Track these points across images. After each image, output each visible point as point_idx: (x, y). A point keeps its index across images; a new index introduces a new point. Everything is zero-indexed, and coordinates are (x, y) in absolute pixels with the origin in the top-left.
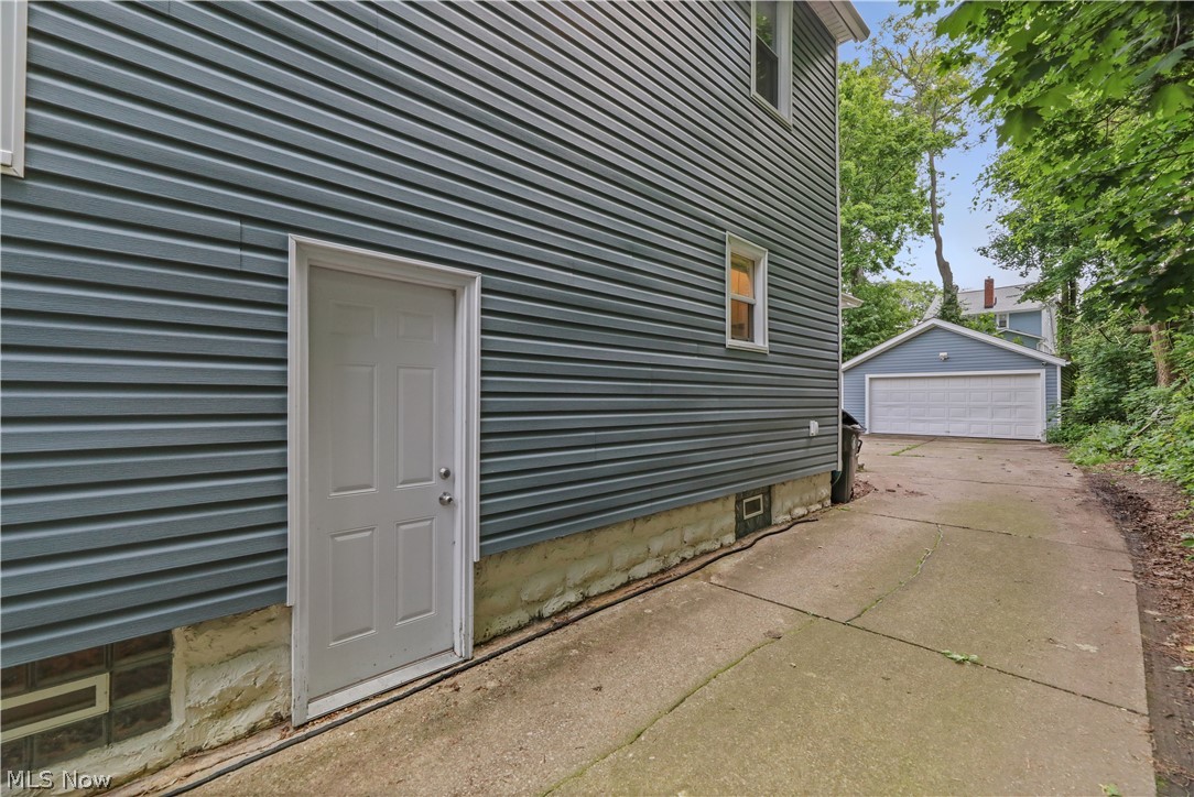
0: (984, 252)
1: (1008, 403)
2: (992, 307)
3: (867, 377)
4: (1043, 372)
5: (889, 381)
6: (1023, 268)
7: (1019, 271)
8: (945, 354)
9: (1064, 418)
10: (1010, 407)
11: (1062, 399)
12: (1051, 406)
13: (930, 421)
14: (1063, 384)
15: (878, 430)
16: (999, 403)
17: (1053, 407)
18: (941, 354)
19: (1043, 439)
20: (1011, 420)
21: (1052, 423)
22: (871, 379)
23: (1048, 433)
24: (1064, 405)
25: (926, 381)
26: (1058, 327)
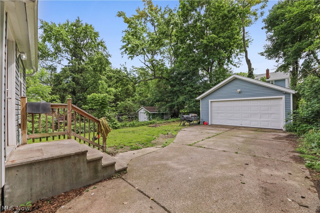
0: (262, 54)
1: (268, 112)
2: (269, 79)
3: (210, 101)
4: (283, 97)
5: (218, 102)
6: (277, 59)
7: (275, 60)
8: (240, 90)
9: (295, 119)
10: (268, 114)
11: (293, 110)
12: (288, 113)
13: (234, 120)
14: (293, 103)
15: (214, 123)
16: (263, 112)
17: (289, 114)
18: (238, 90)
19: (284, 129)
20: (269, 120)
21: (289, 122)
22: (211, 102)
23: (287, 127)
24: (294, 113)
25: (232, 102)
26: (291, 81)
